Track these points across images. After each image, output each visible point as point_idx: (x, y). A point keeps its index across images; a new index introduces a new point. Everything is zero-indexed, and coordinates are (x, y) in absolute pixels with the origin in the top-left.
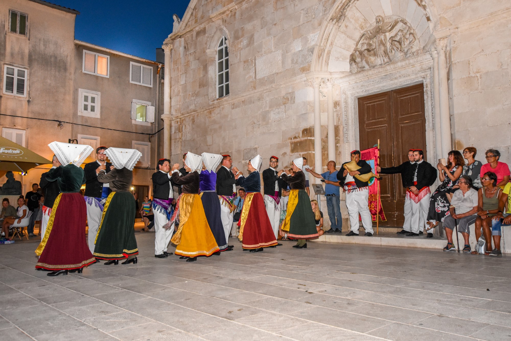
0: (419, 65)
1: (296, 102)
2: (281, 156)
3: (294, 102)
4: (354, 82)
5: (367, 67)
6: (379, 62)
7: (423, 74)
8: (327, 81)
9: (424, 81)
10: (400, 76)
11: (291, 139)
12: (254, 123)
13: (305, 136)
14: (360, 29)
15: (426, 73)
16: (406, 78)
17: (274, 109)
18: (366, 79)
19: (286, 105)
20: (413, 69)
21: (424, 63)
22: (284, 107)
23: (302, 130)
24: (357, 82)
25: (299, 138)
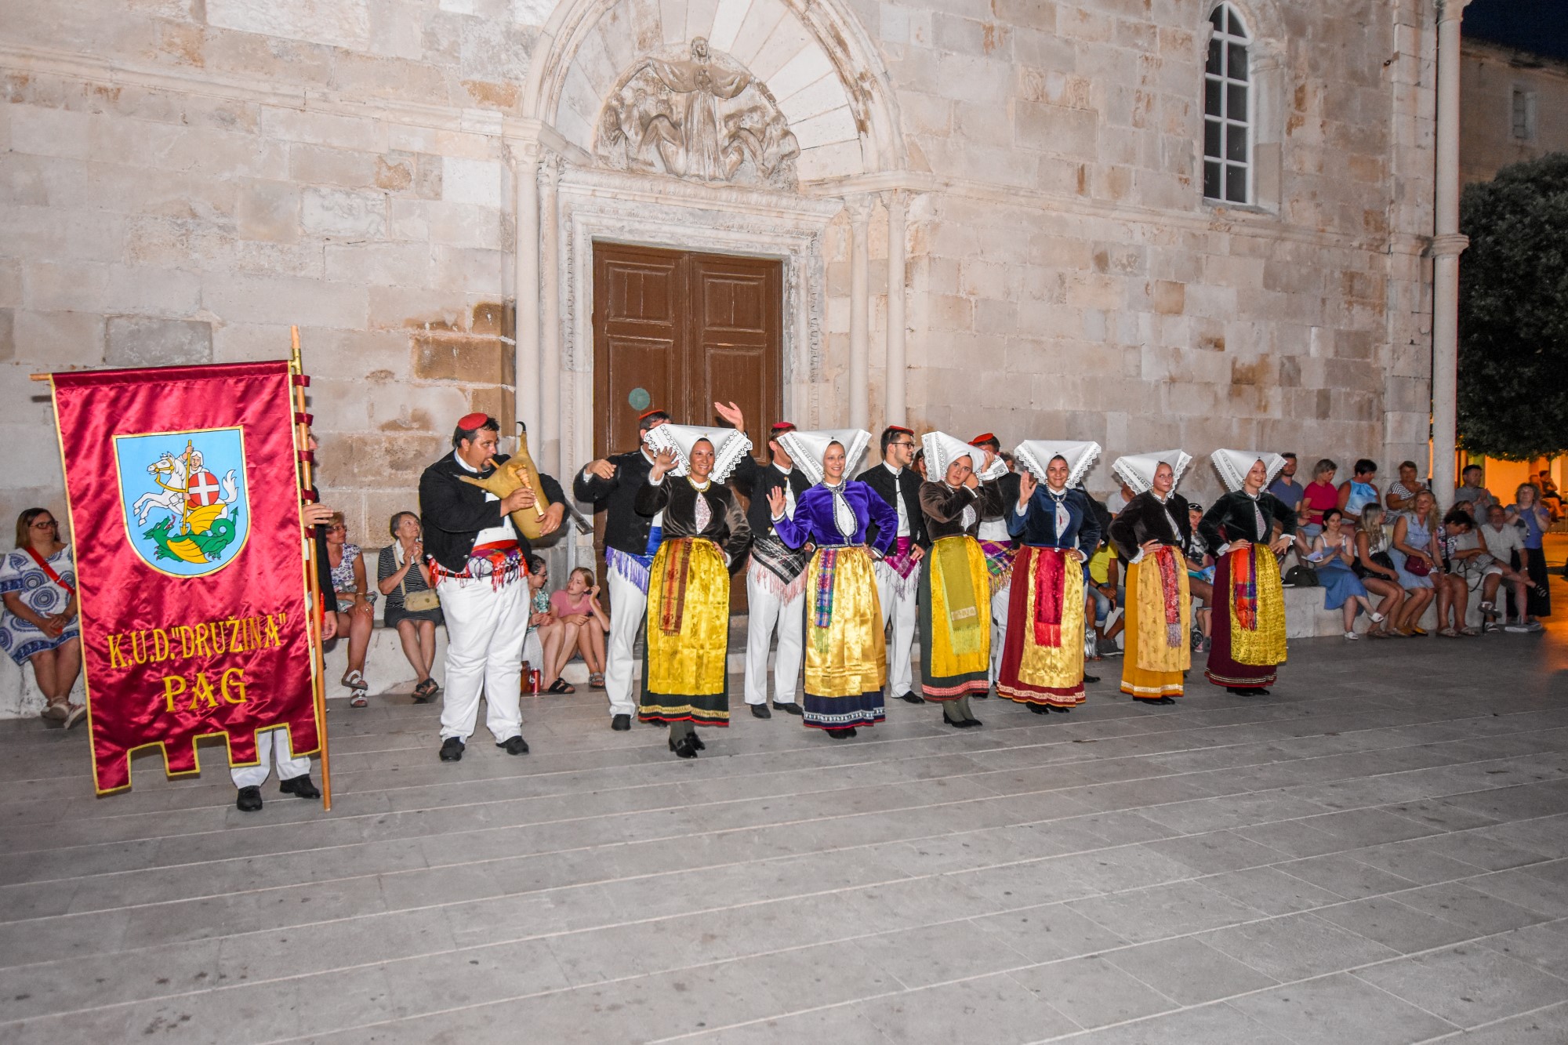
0: (793, 217)
1: (445, 195)
2: (361, 381)
3: (438, 196)
4: (609, 195)
5: (659, 168)
6: (694, 170)
7: (789, 241)
8: (553, 164)
9: (793, 258)
10: (741, 227)
11: (421, 326)
12: (194, 215)
13: (488, 330)
14: (637, 45)
15: (799, 242)
16: (754, 238)
17: (325, 190)
18: (646, 200)
19: (392, 193)
20: (778, 221)
21: (806, 218)
22: (382, 196)
23: (474, 304)
24: (618, 196)
25: (460, 329)
